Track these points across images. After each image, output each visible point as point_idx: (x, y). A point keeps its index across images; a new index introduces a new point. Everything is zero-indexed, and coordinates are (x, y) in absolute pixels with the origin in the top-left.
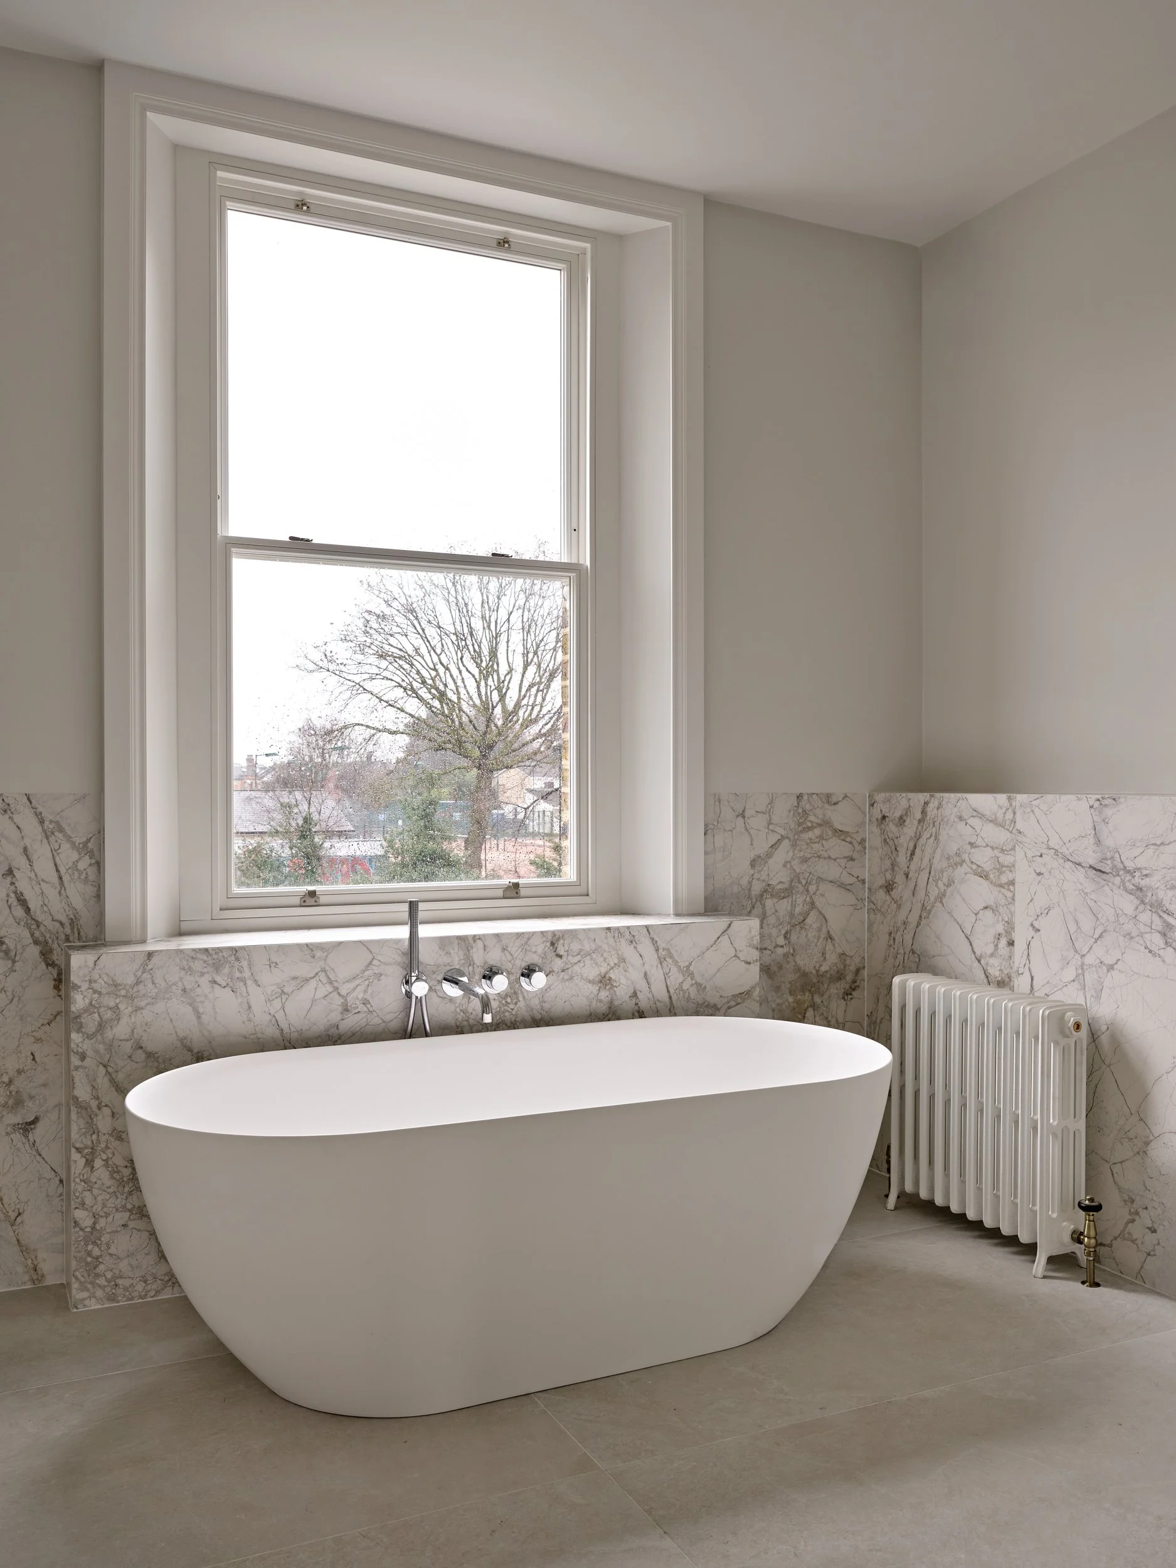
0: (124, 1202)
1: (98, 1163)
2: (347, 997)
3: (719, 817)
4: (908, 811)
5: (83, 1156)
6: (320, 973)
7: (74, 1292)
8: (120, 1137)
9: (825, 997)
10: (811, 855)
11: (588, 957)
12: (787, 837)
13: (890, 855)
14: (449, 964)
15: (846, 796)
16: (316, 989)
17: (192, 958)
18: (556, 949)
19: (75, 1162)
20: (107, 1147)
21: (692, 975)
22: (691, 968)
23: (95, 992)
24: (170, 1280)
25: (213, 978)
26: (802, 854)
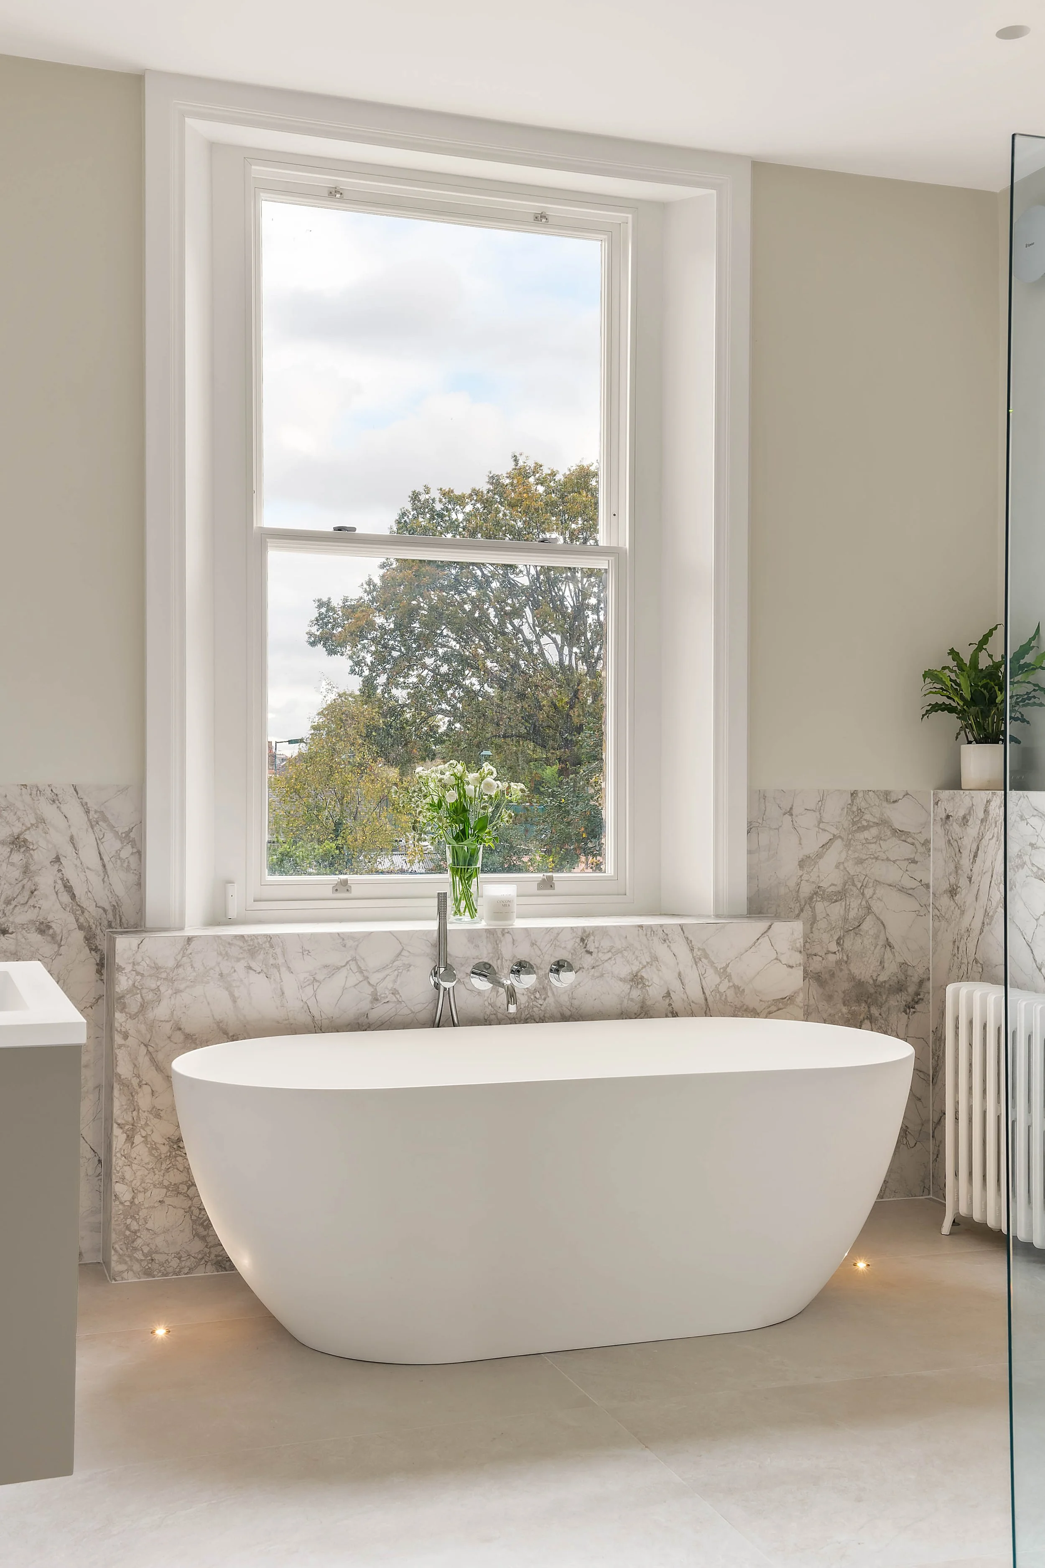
0: (161, 1178)
1: (138, 1139)
2: (376, 986)
3: (764, 814)
4: (971, 809)
5: (123, 1132)
6: (350, 962)
7: (113, 1264)
8: (159, 1115)
9: (884, 1009)
10: (868, 857)
11: (620, 955)
12: (840, 837)
13: (954, 857)
14: (477, 957)
15: (907, 794)
16: (346, 977)
17: (229, 944)
18: (586, 945)
19: (117, 1137)
20: (146, 1124)
21: (729, 977)
22: (728, 970)
23: (138, 973)
24: (203, 1258)
25: (248, 963)
26: (857, 855)
